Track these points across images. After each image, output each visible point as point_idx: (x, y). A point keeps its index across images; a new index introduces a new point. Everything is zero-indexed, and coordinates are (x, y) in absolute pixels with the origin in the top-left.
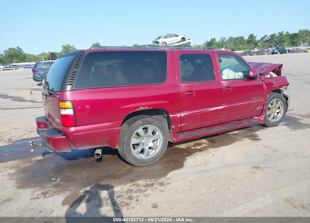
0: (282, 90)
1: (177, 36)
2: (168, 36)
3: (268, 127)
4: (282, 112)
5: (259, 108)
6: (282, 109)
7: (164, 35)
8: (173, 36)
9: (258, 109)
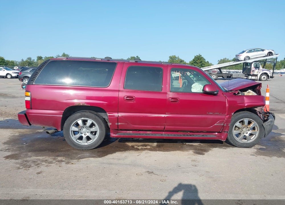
0: (257, 110)
1: (263, 50)
2: (253, 51)
3: (235, 146)
4: (257, 134)
5: (218, 124)
6: (257, 130)
7: (248, 50)
8: (259, 51)
9: (215, 124)
